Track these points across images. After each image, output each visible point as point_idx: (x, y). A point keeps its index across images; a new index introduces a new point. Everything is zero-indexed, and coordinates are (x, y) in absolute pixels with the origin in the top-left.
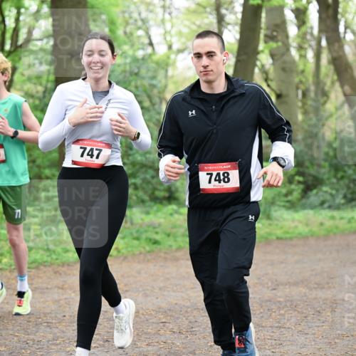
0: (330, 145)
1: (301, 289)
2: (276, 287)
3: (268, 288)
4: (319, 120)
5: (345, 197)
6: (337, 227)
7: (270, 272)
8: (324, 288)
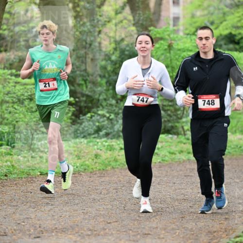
0: (108, 57)
1: (71, 236)
3: (30, 235)
7: (33, 216)
8: (99, 235)
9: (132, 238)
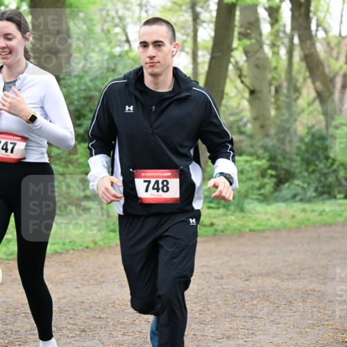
1: (273, 280)
2: (249, 278)
3: (241, 279)
4: (291, 115)
5: (316, 190)
6: (308, 220)
8: (295, 279)
9: (321, 281)
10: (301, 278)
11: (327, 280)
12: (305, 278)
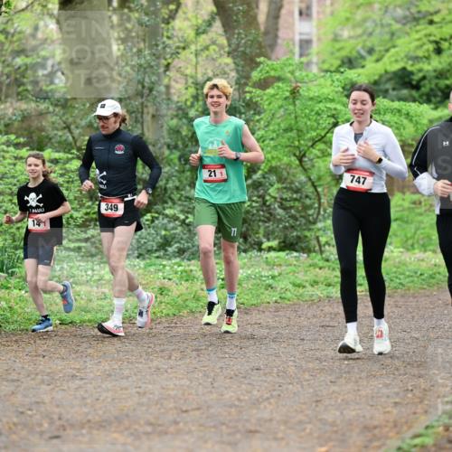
0: (182, 112)
2: (61, 433)
3: (42, 433)
7: (47, 398)
8: (166, 433)
9: (226, 439)
10: (179, 432)
11: (238, 436)
12: (190, 432)
